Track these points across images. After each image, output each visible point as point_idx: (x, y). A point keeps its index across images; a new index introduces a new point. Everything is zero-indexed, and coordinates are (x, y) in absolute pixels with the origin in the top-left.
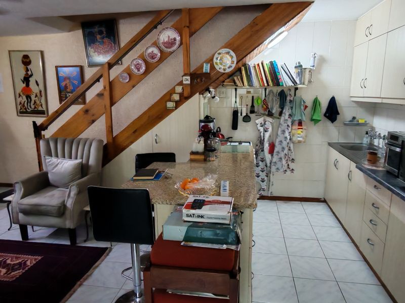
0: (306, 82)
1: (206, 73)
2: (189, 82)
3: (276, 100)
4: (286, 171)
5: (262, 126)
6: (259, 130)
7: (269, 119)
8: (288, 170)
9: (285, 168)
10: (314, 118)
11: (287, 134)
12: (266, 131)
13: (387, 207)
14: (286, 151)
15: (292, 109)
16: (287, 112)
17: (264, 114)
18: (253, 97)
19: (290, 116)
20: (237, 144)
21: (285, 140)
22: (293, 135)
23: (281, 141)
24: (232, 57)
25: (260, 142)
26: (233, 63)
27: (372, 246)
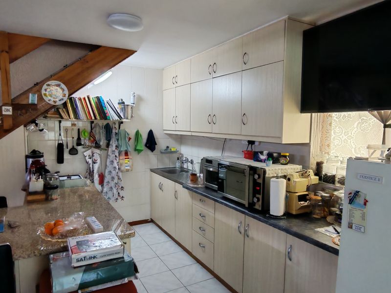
0: (129, 117)
1: (33, 105)
2: (10, 113)
3: (103, 133)
4: (117, 199)
5: (90, 158)
6: (87, 163)
7: (97, 151)
8: (119, 198)
9: (116, 196)
10: (138, 148)
11: (115, 164)
12: (94, 163)
13: (212, 215)
14: (116, 180)
15: (118, 141)
16: (113, 143)
17: (91, 147)
18: (79, 129)
19: (117, 147)
20: (65, 178)
21: (114, 170)
22: (121, 165)
23: (110, 172)
24: (63, 90)
25: (89, 174)
26: (65, 96)
27: (203, 248)
